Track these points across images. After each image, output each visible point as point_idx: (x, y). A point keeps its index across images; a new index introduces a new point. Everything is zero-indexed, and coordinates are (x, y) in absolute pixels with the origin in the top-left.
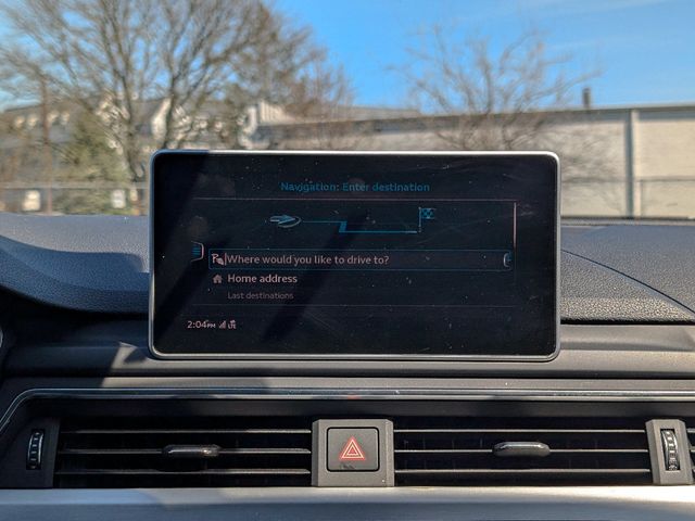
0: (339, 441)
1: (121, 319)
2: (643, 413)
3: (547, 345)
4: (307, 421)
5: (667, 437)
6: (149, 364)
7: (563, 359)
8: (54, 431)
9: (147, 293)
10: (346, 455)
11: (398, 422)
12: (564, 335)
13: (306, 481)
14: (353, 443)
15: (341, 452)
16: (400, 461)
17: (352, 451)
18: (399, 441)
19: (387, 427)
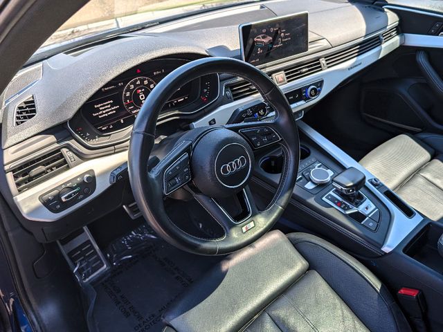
10: (280, 80)
14: (280, 77)
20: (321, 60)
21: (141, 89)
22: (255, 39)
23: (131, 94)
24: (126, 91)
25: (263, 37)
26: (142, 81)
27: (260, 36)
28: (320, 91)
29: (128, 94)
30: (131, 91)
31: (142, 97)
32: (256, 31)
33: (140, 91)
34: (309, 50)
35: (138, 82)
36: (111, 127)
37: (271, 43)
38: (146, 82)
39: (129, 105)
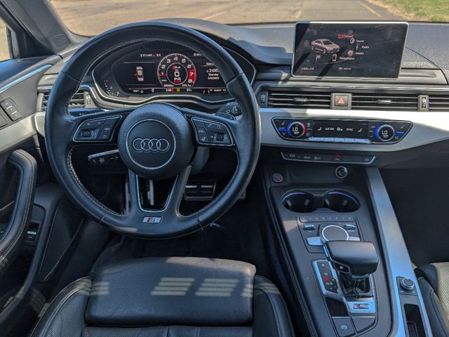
0: (338, 98)
1: (284, 66)
2: (418, 94)
3: (396, 76)
4: (329, 93)
5: (424, 100)
6: (291, 78)
7: (400, 79)
8: (267, 93)
9: (292, 59)
10: (339, 102)
11: (354, 94)
12: (401, 73)
13: (329, 108)
14: (341, 99)
15: (338, 101)
16: (353, 104)
17: (341, 102)
18: (353, 99)
19: (350, 95)
20: (421, 96)
21: (178, 65)
22: (314, 43)
23: (166, 67)
24: (163, 63)
25: (326, 43)
26: (180, 59)
27: (322, 40)
28: (401, 137)
29: (164, 67)
30: (167, 65)
31: (177, 74)
32: (315, 33)
33: (176, 67)
34: (399, 77)
35: (176, 59)
36: (142, 92)
37: (337, 53)
38: (184, 61)
39: (162, 77)
